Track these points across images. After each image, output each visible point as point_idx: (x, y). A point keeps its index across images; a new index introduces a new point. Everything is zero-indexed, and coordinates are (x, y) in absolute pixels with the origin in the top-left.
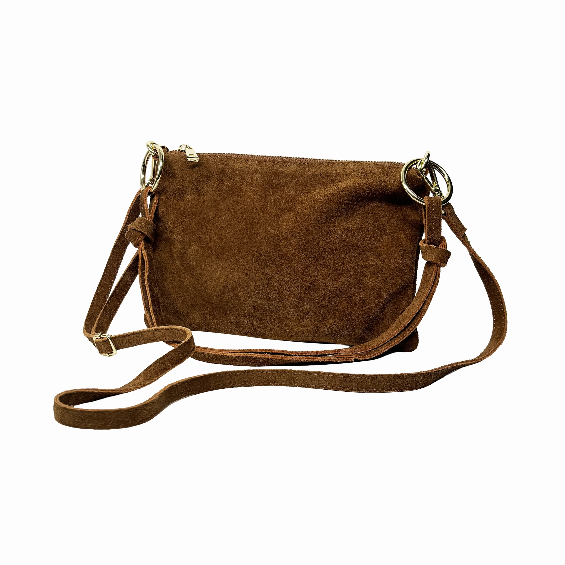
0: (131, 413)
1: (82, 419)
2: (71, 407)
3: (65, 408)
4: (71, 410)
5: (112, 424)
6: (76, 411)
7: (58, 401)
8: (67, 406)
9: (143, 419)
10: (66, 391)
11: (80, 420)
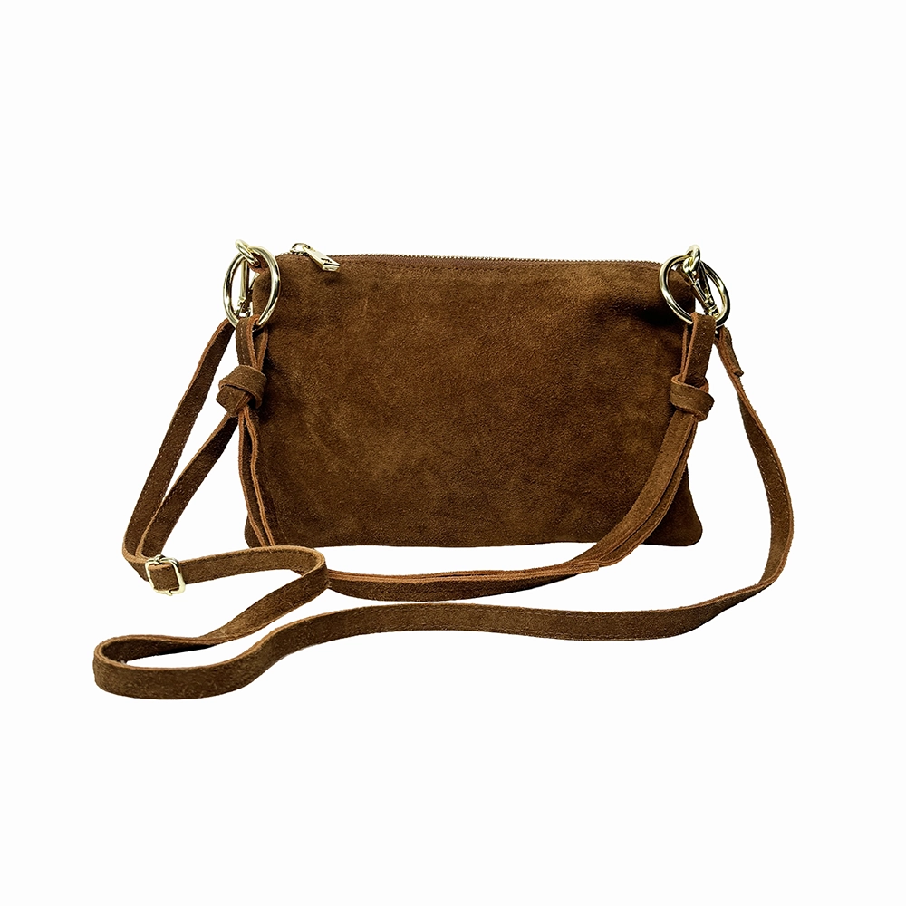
0: (217, 673)
1: (139, 684)
2: (122, 664)
3: (111, 666)
4: (121, 668)
5: (186, 691)
6: (129, 670)
7: (101, 654)
8: (114, 663)
9: (237, 684)
10: (115, 638)
11: (135, 685)
